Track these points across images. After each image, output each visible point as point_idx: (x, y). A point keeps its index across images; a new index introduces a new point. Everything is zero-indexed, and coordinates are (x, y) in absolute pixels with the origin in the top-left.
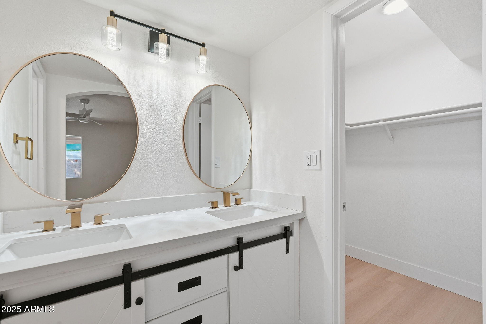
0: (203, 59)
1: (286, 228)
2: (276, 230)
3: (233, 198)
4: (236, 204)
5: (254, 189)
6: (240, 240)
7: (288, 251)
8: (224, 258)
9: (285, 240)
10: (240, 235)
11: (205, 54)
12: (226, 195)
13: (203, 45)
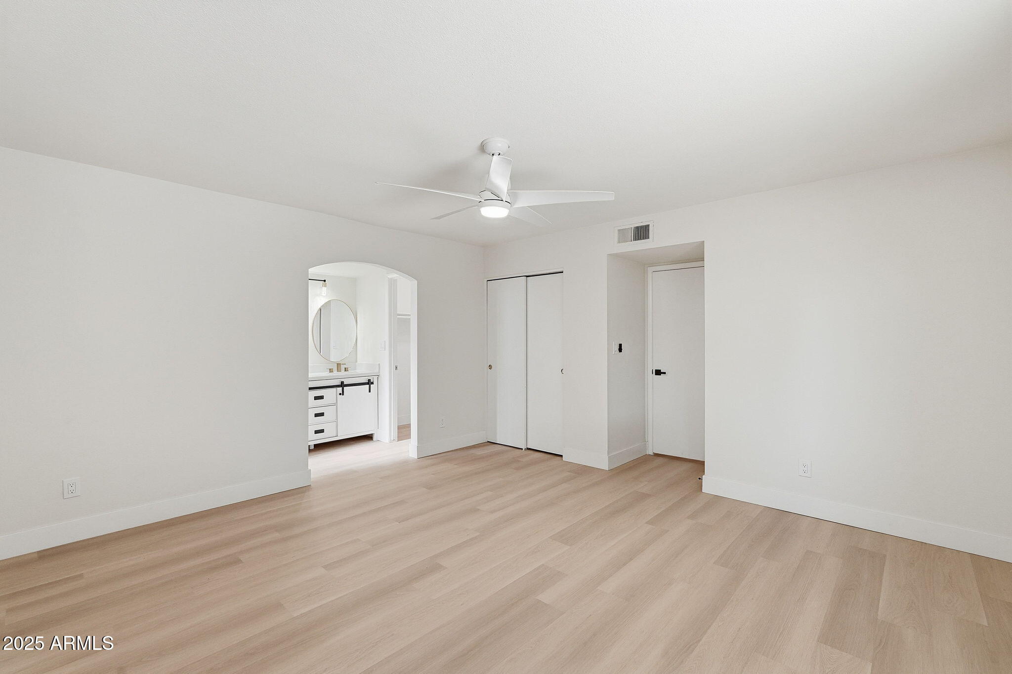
0: (324, 289)
1: (369, 380)
2: (365, 380)
3: (343, 367)
4: (345, 371)
5: (359, 362)
6: (342, 383)
7: (370, 391)
8: (334, 389)
9: (368, 385)
10: (342, 380)
11: (325, 286)
12: (339, 365)
13: (325, 281)
